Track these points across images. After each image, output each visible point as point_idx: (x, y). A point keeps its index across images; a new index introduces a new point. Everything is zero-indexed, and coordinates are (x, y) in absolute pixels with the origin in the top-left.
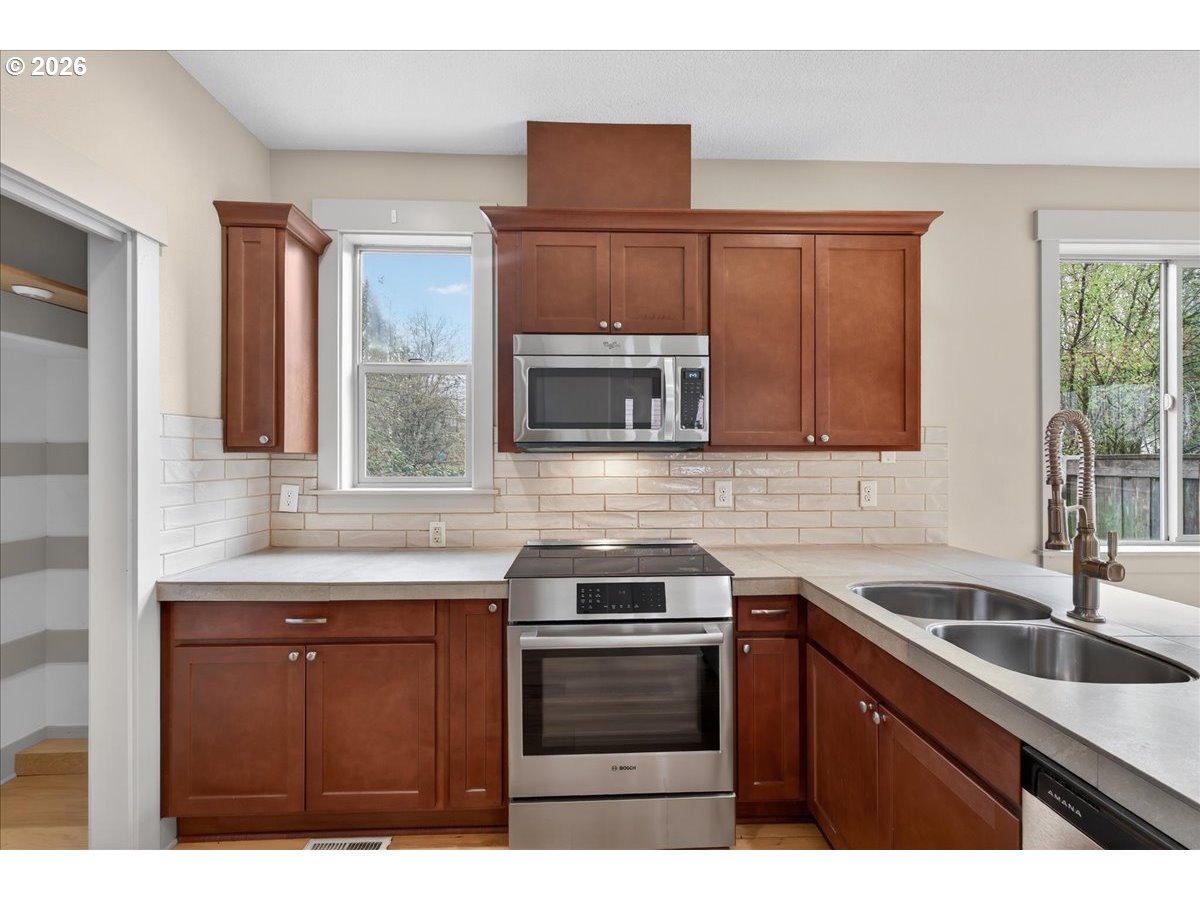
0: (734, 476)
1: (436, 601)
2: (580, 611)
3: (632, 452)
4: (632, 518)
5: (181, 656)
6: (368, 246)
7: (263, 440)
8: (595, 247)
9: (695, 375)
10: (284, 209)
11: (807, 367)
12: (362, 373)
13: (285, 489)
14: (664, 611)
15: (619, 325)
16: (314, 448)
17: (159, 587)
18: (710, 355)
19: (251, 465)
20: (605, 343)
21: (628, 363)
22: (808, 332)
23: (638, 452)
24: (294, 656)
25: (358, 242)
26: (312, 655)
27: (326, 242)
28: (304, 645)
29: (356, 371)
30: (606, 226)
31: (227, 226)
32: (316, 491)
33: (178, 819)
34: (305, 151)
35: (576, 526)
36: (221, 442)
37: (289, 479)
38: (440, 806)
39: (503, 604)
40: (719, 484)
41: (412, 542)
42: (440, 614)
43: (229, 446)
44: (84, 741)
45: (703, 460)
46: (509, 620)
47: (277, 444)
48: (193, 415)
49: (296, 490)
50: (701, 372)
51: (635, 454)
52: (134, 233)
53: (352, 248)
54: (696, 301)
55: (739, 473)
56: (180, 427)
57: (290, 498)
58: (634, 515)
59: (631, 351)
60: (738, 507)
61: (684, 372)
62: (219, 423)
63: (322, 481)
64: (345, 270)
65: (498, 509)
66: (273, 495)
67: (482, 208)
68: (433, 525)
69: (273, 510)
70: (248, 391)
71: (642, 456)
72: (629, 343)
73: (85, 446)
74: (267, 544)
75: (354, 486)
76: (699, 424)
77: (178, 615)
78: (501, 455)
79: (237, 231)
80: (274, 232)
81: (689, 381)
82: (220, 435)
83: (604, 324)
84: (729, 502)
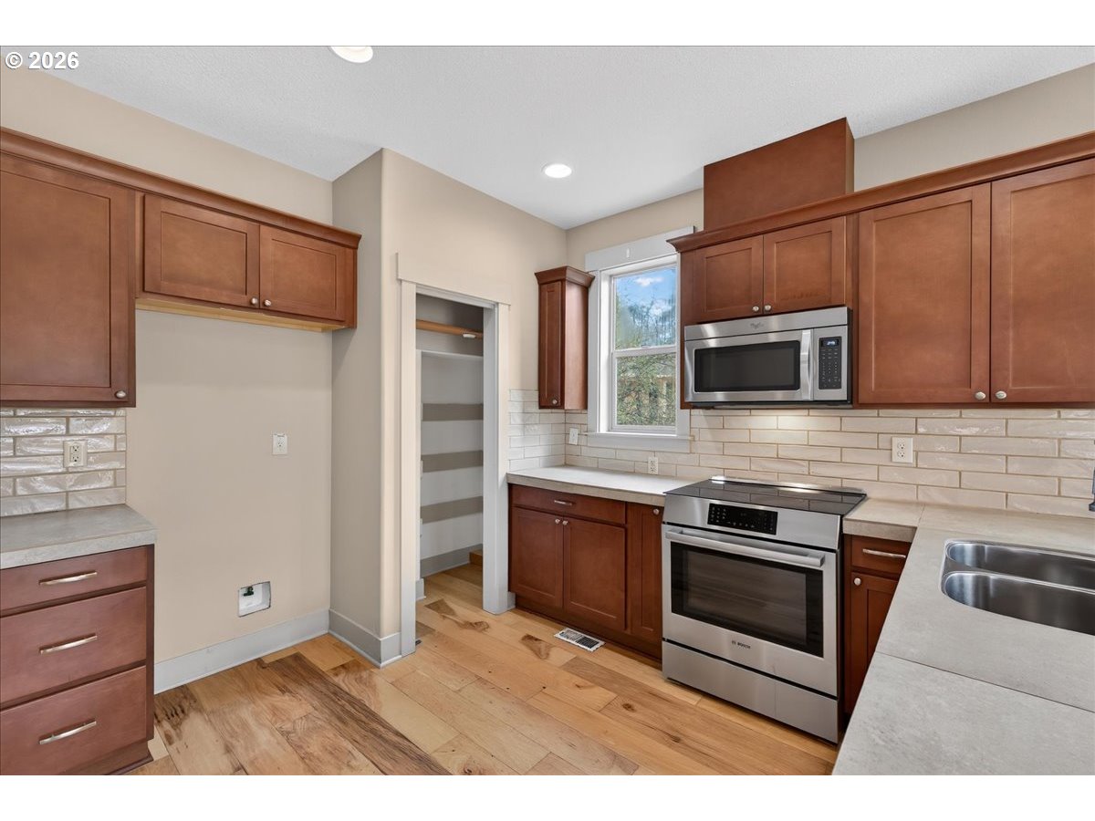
0: (916, 433)
1: (626, 503)
2: (710, 522)
3: (805, 409)
4: (803, 466)
5: (514, 509)
6: (617, 275)
7: (555, 402)
8: (750, 249)
9: (833, 343)
10: (563, 270)
11: (980, 321)
12: (614, 358)
13: (572, 430)
14: (775, 534)
15: (770, 307)
16: (585, 406)
17: (508, 475)
18: (848, 324)
19: (553, 416)
20: (752, 324)
21: (773, 338)
22: (981, 287)
23: (809, 409)
24: (557, 521)
25: (612, 273)
26: (565, 523)
27: (592, 279)
28: (563, 516)
29: (611, 355)
30: (760, 230)
31: (541, 285)
32: (586, 432)
33: (515, 596)
34: (588, 224)
35: (753, 468)
36: (537, 404)
37: (573, 425)
38: (628, 632)
39: (661, 509)
40: (896, 440)
41: (637, 469)
42: (629, 512)
43: (541, 407)
44: (481, 551)
45: (878, 416)
46: (664, 520)
47: (561, 405)
48: (524, 390)
49: (576, 431)
50: (838, 340)
51: (807, 411)
52: (498, 303)
53: (608, 278)
54: (845, 276)
55: (921, 430)
56: (517, 396)
57: (574, 438)
58: (806, 463)
59: (773, 329)
60: (920, 465)
61: (823, 342)
62: (536, 394)
63: (590, 427)
64: (603, 293)
65: (694, 451)
66: (567, 434)
67: (667, 241)
68: (650, 459)
69: (566, 443)
71: (812, 412)
72: (774, 322)
73: (482, 405)
74: (563, 462)
75: (609, 431)
76: (839, 386)
77: (515, 490)
78: (695, 412)
79: (545, 286)
80: (560, 283)
81: (826, 348)
82: (537, 400)
83: (756, 309)
84: (910, 459)
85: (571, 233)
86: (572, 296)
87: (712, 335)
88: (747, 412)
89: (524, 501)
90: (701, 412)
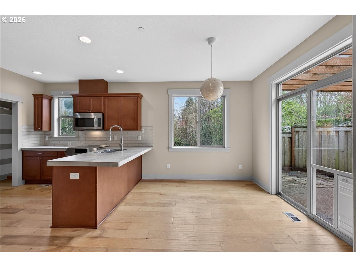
0: (117, 135)
1: (58, 151)
5: (24, 158)
6: (61, 97)
7: (39, 129)
8: (87, 99)
10: (42, 95)
11: (120, 117)
15: (90, 111)
16: (51, 130)
17: (22, 148)
18: (102, 116)
19: (39, 132)
21: (91, 117)
22: (120, 112)
24: (38, 158)
26: (41, 158)
27: (52, 98)
28: (40, 156)
29: (59, 117)
30: (89, 96)
31: (34, 97)
32: (51, 137)
33: (25, 181)
34: (51, 83)
37: (47, 135)
39: (66, 151)
40: (114, 136)
41: (65, 145)
42: (58, 153)
43: (35, 130)
46: (66, 154)
47: (41, 129)
48: (28, 125)
49: (48, 137)
50: (100, 118)
52: (18, 102)
53: (58, 98)
54: (103, 107)
56: (25, 127)
61: (98, 118)
62: (33, 126)
63: (52, 135)
64: (56, 102)
66: (45, 137)
67: (70, 94)
68: (69, 142)
69: (45, 140)
70: (37, 122)
73: (12, 130)
74: (44, 145)
75: (58, 136)
76: (100, 127)
77: (24, 152)
78: (79, 131)
79: (36, 98)
80: (41, 98)
81: (99, 120)
82: (33, 128)
83: (88, 111)
84: (116, 139)
85: (46, 85)
86: (45, 102)
87: (79, 116)
88: (90, 131)
89: (27, 155)
90: (81, 131)
